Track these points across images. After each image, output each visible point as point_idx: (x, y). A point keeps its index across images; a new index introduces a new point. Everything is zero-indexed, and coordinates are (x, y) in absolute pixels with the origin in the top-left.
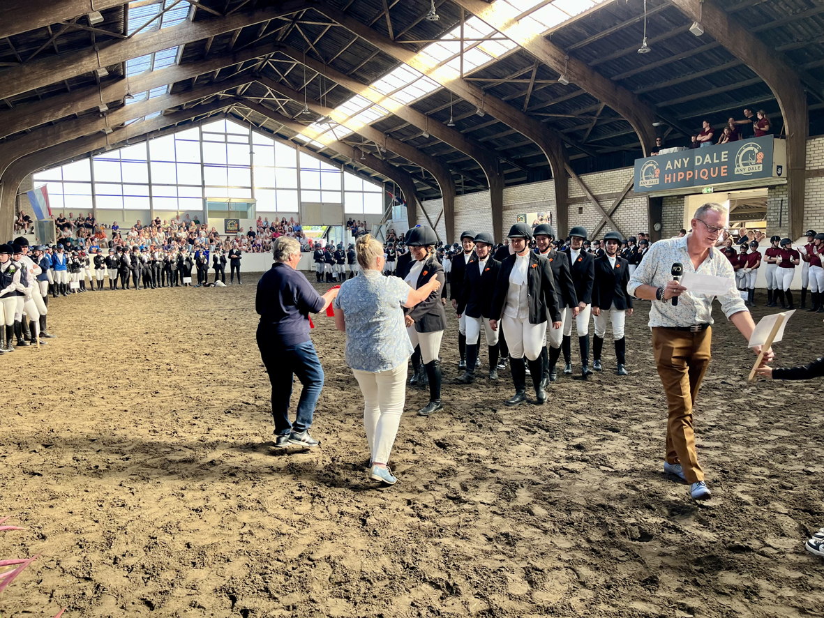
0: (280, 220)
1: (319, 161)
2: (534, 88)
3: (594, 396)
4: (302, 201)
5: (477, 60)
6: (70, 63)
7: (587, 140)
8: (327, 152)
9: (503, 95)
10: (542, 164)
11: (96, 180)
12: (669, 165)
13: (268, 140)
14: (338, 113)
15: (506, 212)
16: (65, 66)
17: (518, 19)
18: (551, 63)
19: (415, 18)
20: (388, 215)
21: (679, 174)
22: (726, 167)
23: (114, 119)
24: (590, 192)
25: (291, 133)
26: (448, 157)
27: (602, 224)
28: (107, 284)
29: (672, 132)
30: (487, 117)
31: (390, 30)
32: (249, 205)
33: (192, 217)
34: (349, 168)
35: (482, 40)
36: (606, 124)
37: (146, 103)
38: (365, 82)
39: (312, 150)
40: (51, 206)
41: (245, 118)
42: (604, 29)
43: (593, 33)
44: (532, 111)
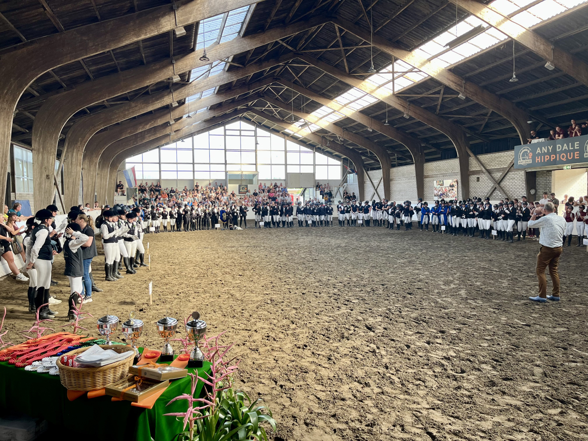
0: (273, 185)
1: (299, 145)
2: (442, 100)
3: (460, 306)
4: (288, 172)
5: (403, 84)
6: (157, 100)
7: (482, 131)
8: (305, 140)
9: (422, 104)
10: (450, 147)
11: (162, 161)
12: (539, 151)
13: (267, 133)
14: (312, 117)
15: (426, 179)
16: (154, 102)
17: (429, 60)
18: (452, 86)
19: (363, 61)
20: (345, 180)
21: (546, 156)
22: (578, 152)
23: (176, 127)
24: (484, 167)
25: (281, 128)
26: (385, 142)
27: (493, 189)
28: (169, 228)
29: (543, 126)
30: (411, 118)
31: (347, 68)
32: (254, 175)
33: (219, 184)
34: (319, 150)
35: (406, 72)
36: (496, 121)
37: (195, 116)
38: (330, 98)
39: (295, 139)
40: (137, 178)
41: (252, 120)
42: (489, 64)
43: (481, 66)
44: (443, 114)
